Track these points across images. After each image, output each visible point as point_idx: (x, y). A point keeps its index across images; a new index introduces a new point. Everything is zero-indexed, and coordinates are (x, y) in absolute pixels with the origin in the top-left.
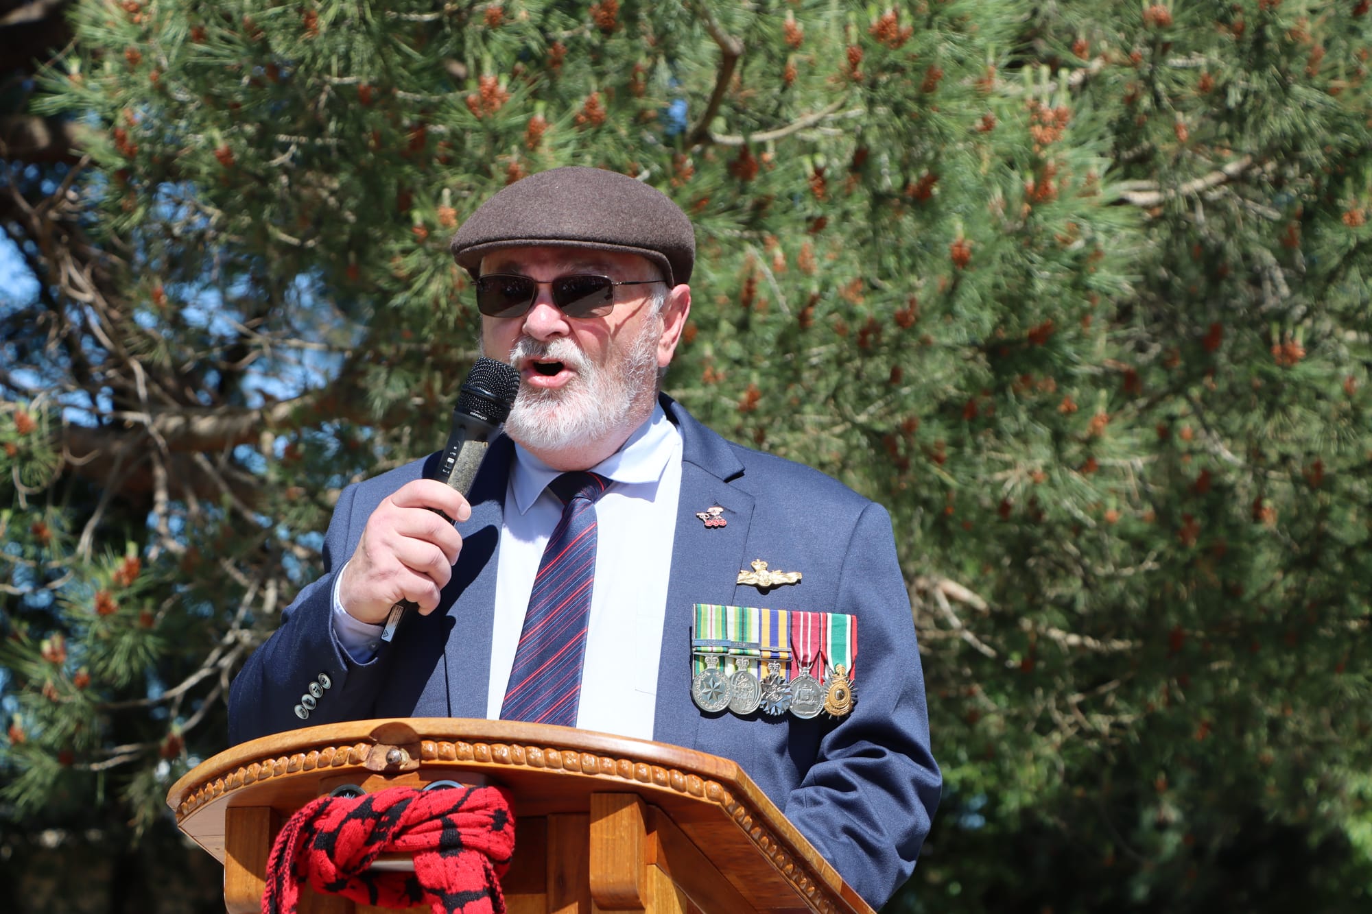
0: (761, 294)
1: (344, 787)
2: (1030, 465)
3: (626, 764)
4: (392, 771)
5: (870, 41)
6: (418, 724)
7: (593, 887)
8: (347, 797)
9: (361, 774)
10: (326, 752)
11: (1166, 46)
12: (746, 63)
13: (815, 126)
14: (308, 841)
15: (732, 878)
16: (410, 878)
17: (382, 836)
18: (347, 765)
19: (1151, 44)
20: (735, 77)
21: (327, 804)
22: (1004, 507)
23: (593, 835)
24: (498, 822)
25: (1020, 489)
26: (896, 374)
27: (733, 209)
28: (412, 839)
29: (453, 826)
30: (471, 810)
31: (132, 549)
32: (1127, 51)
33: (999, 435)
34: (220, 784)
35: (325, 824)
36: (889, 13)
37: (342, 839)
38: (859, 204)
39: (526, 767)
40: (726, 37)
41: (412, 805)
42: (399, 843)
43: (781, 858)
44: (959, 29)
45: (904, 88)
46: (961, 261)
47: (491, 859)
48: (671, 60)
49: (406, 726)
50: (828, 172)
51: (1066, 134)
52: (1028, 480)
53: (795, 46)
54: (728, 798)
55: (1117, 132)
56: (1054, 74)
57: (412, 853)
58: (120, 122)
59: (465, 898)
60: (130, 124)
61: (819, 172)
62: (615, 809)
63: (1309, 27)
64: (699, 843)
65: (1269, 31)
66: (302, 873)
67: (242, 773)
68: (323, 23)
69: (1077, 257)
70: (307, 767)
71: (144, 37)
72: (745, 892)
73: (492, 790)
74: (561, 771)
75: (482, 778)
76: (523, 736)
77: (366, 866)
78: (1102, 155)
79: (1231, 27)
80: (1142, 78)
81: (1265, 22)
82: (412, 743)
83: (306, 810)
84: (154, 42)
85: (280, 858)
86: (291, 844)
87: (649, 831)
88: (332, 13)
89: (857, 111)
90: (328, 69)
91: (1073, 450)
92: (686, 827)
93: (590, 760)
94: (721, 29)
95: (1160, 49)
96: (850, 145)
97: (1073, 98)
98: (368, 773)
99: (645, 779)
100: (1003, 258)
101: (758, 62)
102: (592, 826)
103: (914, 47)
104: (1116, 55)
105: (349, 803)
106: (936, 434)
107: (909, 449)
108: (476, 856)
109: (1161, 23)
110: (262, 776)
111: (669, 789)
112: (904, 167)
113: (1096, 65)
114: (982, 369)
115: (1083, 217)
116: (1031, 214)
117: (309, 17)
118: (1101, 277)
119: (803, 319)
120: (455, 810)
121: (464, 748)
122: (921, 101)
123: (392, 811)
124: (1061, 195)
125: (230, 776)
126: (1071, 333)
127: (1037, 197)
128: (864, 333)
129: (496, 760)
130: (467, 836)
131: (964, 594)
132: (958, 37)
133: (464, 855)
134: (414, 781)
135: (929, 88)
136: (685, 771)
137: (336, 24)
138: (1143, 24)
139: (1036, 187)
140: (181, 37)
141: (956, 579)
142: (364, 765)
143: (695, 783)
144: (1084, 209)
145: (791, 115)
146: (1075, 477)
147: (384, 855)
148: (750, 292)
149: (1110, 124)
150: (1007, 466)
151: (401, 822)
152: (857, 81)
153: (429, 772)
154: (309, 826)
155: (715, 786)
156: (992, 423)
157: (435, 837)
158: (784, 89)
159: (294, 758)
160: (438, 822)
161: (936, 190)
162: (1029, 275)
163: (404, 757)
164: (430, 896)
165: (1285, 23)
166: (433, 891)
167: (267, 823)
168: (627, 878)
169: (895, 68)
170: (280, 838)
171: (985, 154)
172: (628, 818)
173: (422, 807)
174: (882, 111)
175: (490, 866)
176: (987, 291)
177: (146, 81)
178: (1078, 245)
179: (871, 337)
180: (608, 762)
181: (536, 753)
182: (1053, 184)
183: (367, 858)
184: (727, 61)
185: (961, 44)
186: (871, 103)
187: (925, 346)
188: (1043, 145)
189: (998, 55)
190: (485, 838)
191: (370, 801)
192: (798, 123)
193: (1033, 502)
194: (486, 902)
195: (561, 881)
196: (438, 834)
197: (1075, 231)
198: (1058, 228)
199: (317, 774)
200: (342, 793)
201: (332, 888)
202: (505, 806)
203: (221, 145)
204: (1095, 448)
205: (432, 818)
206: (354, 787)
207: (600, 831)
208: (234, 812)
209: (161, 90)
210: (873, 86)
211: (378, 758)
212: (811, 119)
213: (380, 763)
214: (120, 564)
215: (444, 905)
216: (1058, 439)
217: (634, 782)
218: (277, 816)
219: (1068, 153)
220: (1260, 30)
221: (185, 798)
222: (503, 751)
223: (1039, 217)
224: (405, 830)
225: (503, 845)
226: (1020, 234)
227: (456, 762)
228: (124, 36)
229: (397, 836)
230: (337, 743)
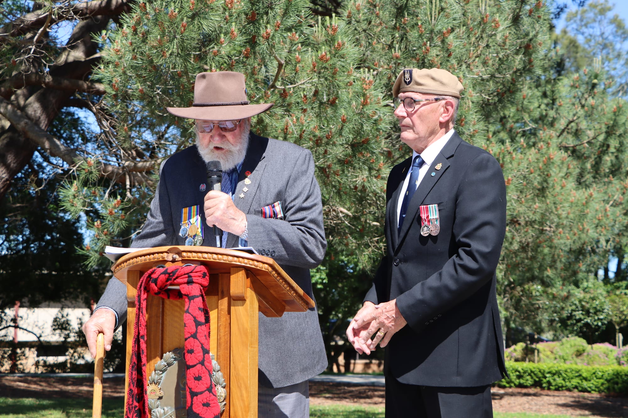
0: (290, 130)
1: (160, 265)
2: (363, 177)
3: (241, 259)
4: (174, 261)
5: (318, 60)
6: (181, 248)
7: (231, 294)
8: (161, 268)
9: (165, 261)
10: (155, 255)
11: (399, 63)
12: (285, 67)
13: (304, 84)
14: (149, 281)
15: (272, 291)
16: (179, 291)
17: (170, 279)
18: (161, 259)
19: (395, 63)
20: (282, 70)
21: (155, 270)
22: (356, 188)
23: (231, 279)
24: (204, 276)
25: (360, 183)
26: (326, 152)
27: (282, 106)
28: (179, 280)
29: (191, 277)
30: (196, 272)
31: (119, 198)
32: (388, 65)
33: (354, 168)
34: (125, 264)
35: (154, 276)
36: (324, 53)
37: (159, 280)
38: (316, 105)
39: (212, 260)
40: (280, 59)
41: (179, 271)
42: (175, 281)
43: (286, 286)
44: (343, 58)
45: (328, 73)
46: (344, 121)
47: (202, 286)
48: (265, 66)
49: (177, 248)
50: (308, 97)
51: (372, 87)
52: (362, 181)
53: (299, 62)
54: (270, 269)
55: (386, 87)
56: (369, 71)
57: (179, 284)
58: (114, 82)
59: (194, 297)
60: (116, 82)
61: (305, 96)
62: (238, 272)
63: (436, 60)
64: (263, 282)
65: (426, 60)
66: (147, 289)
67: (131, 261)
68: (168, 54)
69: (375, 120)
70: (150, 259)
71: (120, 58)
72: (275, 296)
73: (202, 266)
74: (222, 261)
75: (199, 263)
76: (211, 251)
77: (166, 288)
78: (382, 93)
79: (416, 59)
80: (392, 72)
81: (425, 58)
82: (179, 253)
83: (149, 272)
84: (123, 60)
85: (141, 285)
86: (144, 281)
87: (247, 278)
88: (170, 52)
89: (316, 80)
90: (169, 67)
91: (374, 172)
92: (258, 277)
93: (230, 258)
94: (278, 57)
95: (398, 65)
96: (314, 89)
97: (374, 78)
98: (167, 261)
99: (246, 264)
100: (355, 120)
101: (289, 67)
102: (231, 276)
103: (330, 62)
104: (386, 67)
105: (161, 270)
106: (337, 167)
107: (330, 172)
108: (197, 285)
109: (397, 58)
110: (137, 262)
111: (253, 266)
112: (328, 95)
113: (380, 69)
114: (349, 151)
115: (376, 109)
116: (362, 108)
117: (164, 53)
118: (382, 126)
119: (301, 136)
120: (191, 272)
121: (194, 254)
122: (333, 77)
123: (173, 272)
124: (371, 104)
125: (128, 262)
126: (374, 141)
127: (365, 104)
128: (317, 140)
129: (203, 258)
130: (195, 279)
131: (345, 211)
132: (342, 60)
133: (194, 285)
134: (180, 264)
135: (335, 73)
136: (258, 261)
137: (171, 54)
138: (392, 58)
139: (364, 102)
140: (131, 58)
141: (344, 207)
142: (166, 259)
143: (261, 265)
144: (376, 107)
145: (298, 81)
146: (375, 180)
147: (171, 285)
148: (287, 129)
149: (384, 85)
150: (357, 177)
151: (176, 276)
152: (315, 71)
153: (184, 261)
154: (150, 276)
155: (266, 266)
156: (352, 165)
157: (186, 280)
158: (295, 74)
159: (146, 257)
160: (187, 276)
161: (337, 101)
162: (362, 125)
163: (177, 257)
164: (184, 297)
165: (429, 58)
166: (185, 295)
167: (139, 275)
168: (241, 292)
169: (325, 68)
170: (141, 280)
171: (351, 91)
172: (241, 275)
173: (182, 271)
174: (322, 80)
175: (202, 288)
176: (351, 129)
177: (120, 70)
178: (376, 117)
179: (319, 141)
180: (236, 259)
181: (215, 256)
182: (369, 100)
183: (166, 286)
184: (280, 66)
185: (343, 62)
186: (319, 77)
187: (334, 144)
188: (366, 90)
189: (353, 65)
190: (200, 280)
191: (167, 269)
192: (300, 83)
193: (364, 186)
194: (201, 298)
195: (222, 292)
196: (187, 279)
197: (375, 113)
198: (370, 112)
199: (152, 262)
200: (159, 267)
201: (156, 294)
202: (206, 271)
203: (140, 88)
204: (380, 172)
205: (185, 274)
206: (163, 265)
207: (233, 278)
208: (129, 272)
209: (124, 73)
210: (320, 73)
211: (170, 257)
212: (303, 82)
213: (170, 259)
214: (115, 201)
215: (188, 299)
216: (370, 169)
217: (243, 264)
218: (142, 273)
219: (373, 92)
220: (423, 60)
221: (116, 268)
222: (205, 255)
223: (365, 109)
224: (177, 278)
225: (206, 282)
226: (359, 114)
227: (192, 258)
228: (115, 58)
229: (175, 279)
230: (158, 253)
